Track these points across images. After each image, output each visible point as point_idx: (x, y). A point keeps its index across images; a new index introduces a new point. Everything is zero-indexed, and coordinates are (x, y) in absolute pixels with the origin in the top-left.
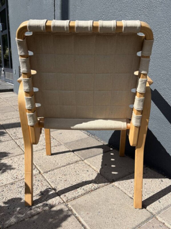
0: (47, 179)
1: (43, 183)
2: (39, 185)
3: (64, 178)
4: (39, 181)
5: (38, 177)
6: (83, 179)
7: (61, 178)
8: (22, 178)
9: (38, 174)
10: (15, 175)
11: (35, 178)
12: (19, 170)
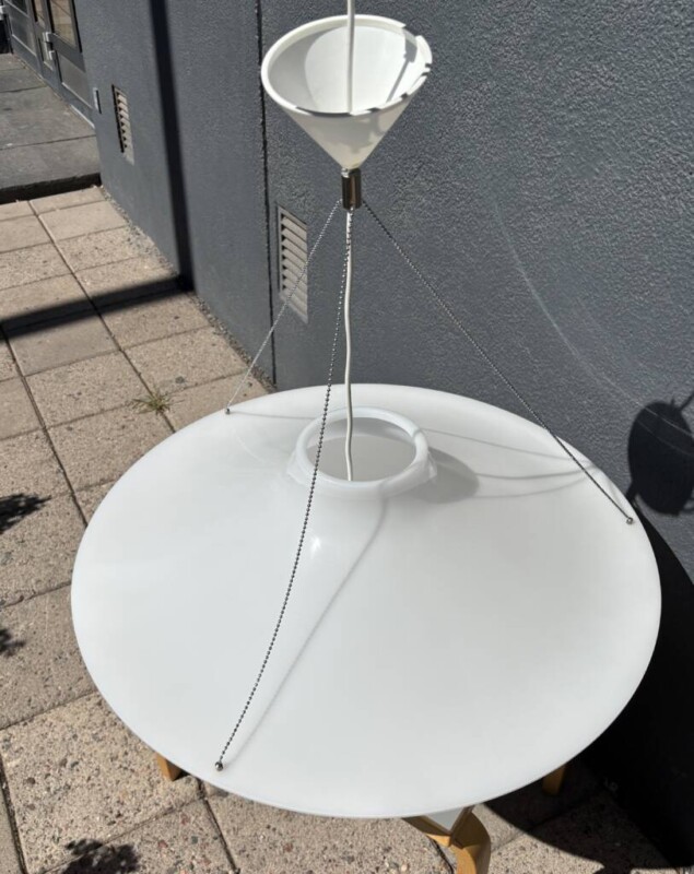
0: (224, 833)
1: (208, 856)
2: (194, 862)
3: (283, 831)
4: (195, 840)
5: (193, 818)
6: (351, 846)
7: (274, 829)
8: (138, 820)
9: (193, 801)
10: (114, 799)
11: (183, 822)
12: (128, 773)
